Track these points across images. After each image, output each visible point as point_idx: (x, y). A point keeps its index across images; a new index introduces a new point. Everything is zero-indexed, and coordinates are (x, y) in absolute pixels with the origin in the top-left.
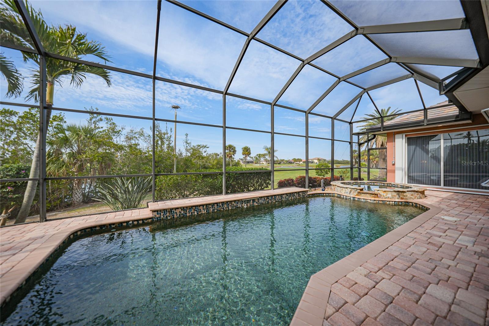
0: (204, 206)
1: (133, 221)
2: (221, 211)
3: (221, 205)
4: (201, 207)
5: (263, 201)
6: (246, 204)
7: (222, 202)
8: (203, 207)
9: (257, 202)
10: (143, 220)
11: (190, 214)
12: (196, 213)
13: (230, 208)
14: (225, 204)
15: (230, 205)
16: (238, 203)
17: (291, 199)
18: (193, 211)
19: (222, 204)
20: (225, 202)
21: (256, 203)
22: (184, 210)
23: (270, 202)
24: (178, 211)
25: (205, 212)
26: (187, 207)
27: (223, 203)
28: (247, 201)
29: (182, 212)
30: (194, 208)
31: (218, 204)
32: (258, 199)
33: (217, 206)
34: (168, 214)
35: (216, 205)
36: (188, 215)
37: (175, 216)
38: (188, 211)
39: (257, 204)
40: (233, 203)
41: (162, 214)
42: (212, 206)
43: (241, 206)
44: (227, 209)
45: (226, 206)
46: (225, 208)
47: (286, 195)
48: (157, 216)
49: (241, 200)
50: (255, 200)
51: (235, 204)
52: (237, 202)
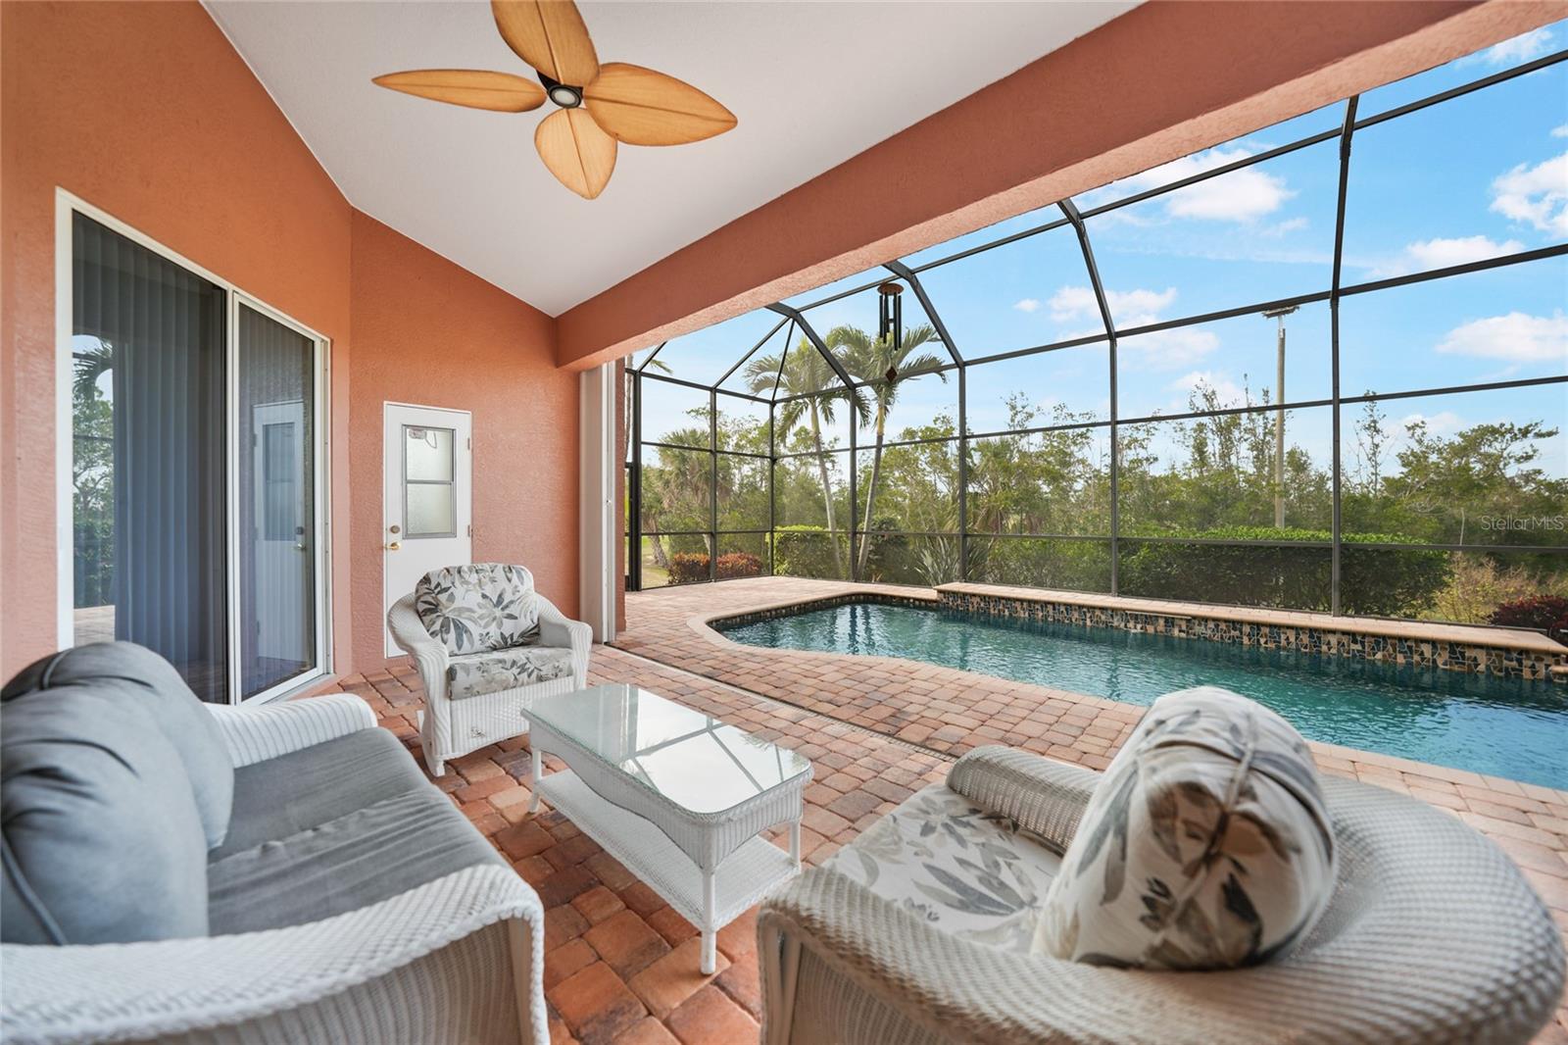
0: (1025, 604)
1: (915, 599)
2: (1063, 622)
3: (1062, 609)
4: (1018, 604)
5: (1209, 632)
6: (1139, 626)
7: (1065, 604)
8: (1022, 604)
9: (1184, 628)
10: (925, 601)
11: (996, 612)
12: (1007, 613)
13: (1088, 622)
14: (1075, 610)
15: (1088, 615)
16: (1112, 616)
17: (1384, 661)
18: (1001, 607)
19: (1066, 609)
20: (1075, 605)
21: (1180, 631)
22: (985, 601)
23: (1246, 640)
24: (975, 600)
25: (1027, 615)
26: (990, 597)
27: (1069, 606)
28: (1149, 618)
29: (982, 605)
30: (1004, 601)
31: (1057, 607)
32: (1188, 621)
33: (1054, 609)
34: (959, 602)
35: (1050, 607)
36: (992, 612)
37: (970, 609)
38: (992, 604)
39: (1183, 635)
40: (1098, 612)
41: (951, 599)
42: (1042, 607)
43: (1122, 626)
44: (1081, 623)
45: (1076, 615)
46: (1074, 620)
47: (1345, 640)
48: (945, 600)
49: (1124, 610)
50: (1177, 622)
51: (1103, 617)
52: (1110, 612)
